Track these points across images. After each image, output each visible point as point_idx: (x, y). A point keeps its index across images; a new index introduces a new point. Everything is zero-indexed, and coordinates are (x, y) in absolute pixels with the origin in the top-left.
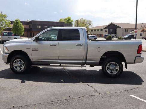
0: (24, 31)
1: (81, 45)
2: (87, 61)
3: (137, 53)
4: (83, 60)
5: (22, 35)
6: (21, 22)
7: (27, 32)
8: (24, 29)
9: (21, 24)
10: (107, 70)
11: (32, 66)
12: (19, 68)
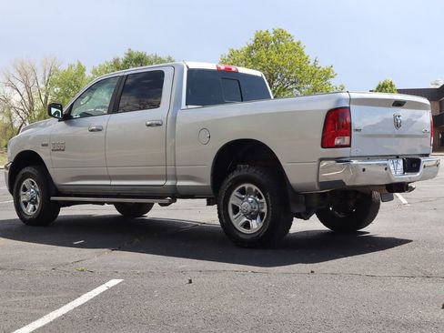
1: (158, 125)
3: (324, 145)
4: (166, 178)
10: (232, 217)
11: (52, 198)
12: (31, 206)
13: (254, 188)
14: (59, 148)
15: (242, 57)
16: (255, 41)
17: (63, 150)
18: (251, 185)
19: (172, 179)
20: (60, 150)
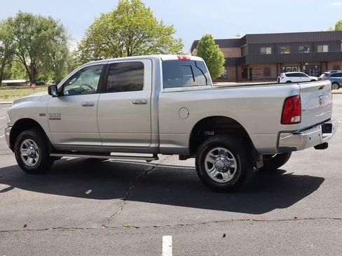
0: (224, 65)
1: (144, 103)
2: (161, 146)
3: (283, 122)
5: (220, 76)
6: (218, 42)
7: (235, 69)
8: (223, 61)
9: (215, 46)
10: (208, 170)
11: (51, 155)
12: (30, 160)
13: (226, 150)
14: (55, 118)
15: (111, 19)
16: (119, 8)
17: (60, 119)
18: (222, 149)
19: (156, 143)
20: (57, 119)
